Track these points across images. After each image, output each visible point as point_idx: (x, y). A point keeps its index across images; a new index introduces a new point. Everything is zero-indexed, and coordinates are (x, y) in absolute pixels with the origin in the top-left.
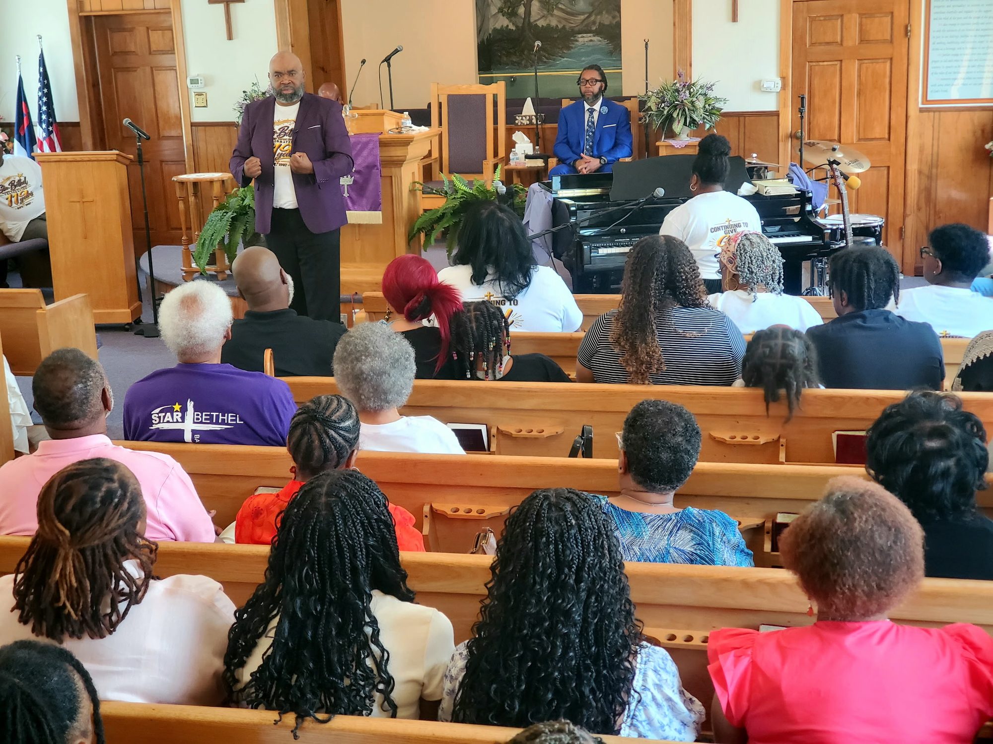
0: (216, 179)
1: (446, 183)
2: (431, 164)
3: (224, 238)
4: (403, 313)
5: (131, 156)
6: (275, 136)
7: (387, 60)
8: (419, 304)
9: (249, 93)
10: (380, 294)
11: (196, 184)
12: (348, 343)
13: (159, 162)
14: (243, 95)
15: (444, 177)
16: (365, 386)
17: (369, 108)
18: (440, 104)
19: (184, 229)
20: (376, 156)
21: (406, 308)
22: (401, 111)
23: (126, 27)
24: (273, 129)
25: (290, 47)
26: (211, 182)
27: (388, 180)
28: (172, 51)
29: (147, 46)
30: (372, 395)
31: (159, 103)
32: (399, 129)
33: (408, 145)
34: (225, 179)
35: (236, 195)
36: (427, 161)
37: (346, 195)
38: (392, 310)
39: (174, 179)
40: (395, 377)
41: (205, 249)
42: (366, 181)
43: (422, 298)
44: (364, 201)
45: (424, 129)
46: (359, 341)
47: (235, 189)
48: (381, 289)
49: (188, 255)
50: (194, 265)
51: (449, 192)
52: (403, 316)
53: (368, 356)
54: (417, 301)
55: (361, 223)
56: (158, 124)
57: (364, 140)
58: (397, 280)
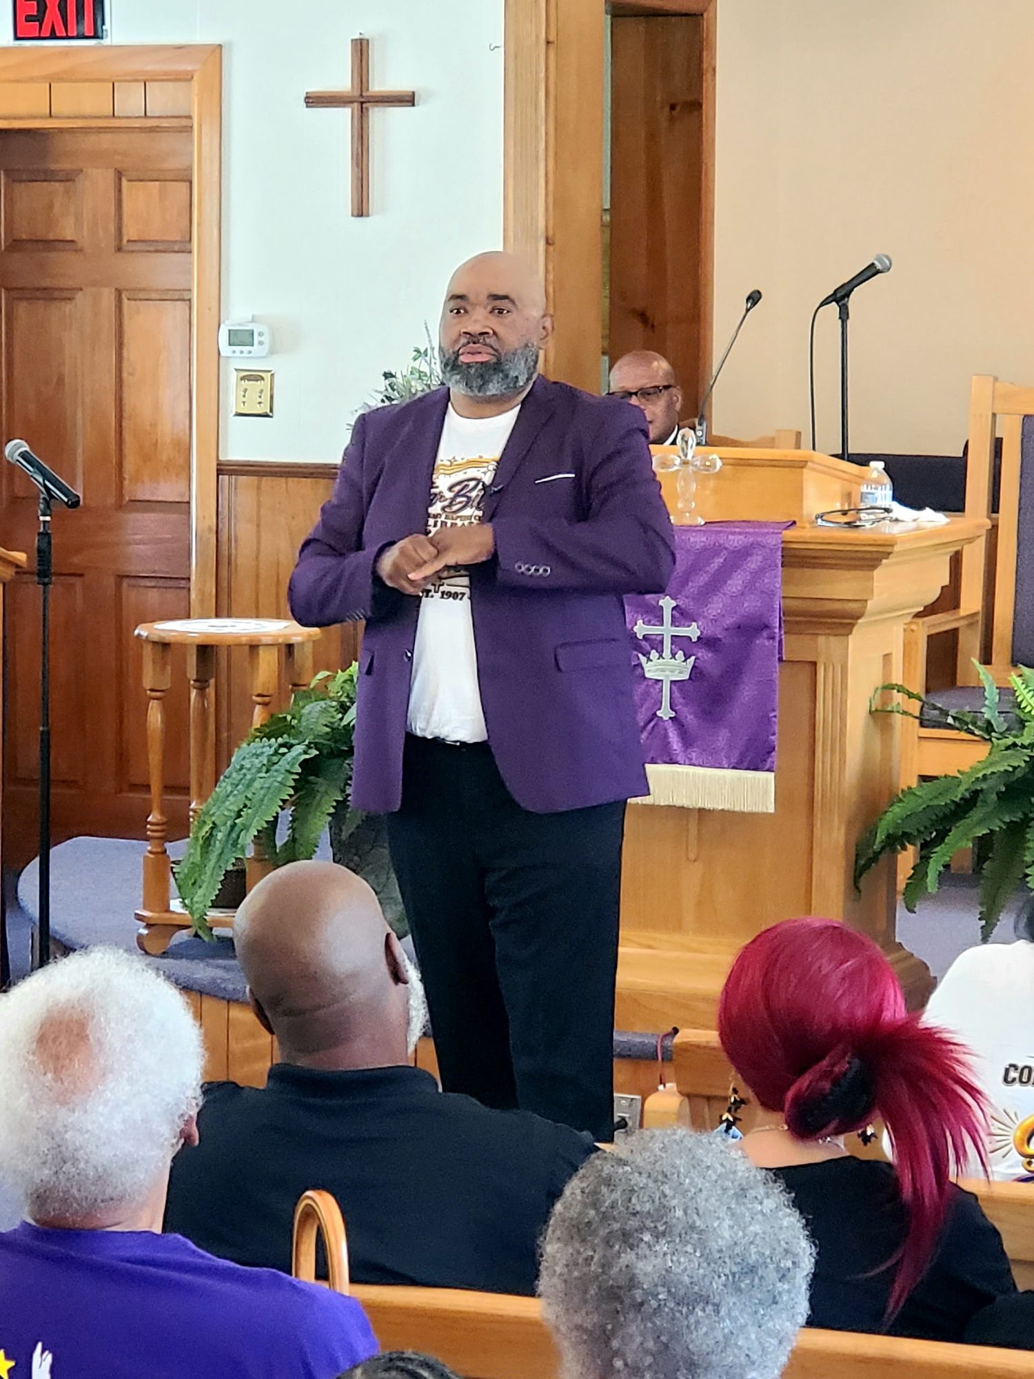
0: (265, 640)
1: (992, 694)
2: (954, 632)
3: (273, 824)
4: (782, 1110)
5: (21, 557)
6: (435, 509)
7: (840, 297)
8: (836, 1082)
9: (400, 380)
10: (711, 1037)
11: (206, 651)
12: (608, 1182)
13: (110, 581)
14: (383, 384)
15: (985, 676)
16: (633, 1329)
17: (771, 443)
18: (998, 445)
19: (156, 786)
20: (772, 594)
21: (790, 1094)
22: (863, 460)
23: (53, 167)
24: (432, 484)
25: (542, 243)
26: (253, 647)
27: (804, 676)
28: (184, 246)
29: (112, 228)
30: (649, 1360)
31: (129, 399)
32: (850, 517)
33: (874, 567)
34: (294, 640)
35: (322, 692)
36: (943, 623)
37: (665, 713)
38: (747, 1093)
39: (142, 631)
40: (734, 1320)
41: (213, 857)
42: (734, 672)
43: (846, 1065)
44: (722, 737)
45: (931, 518)
46: (643, 1181)
47: (322, 674)
48: (714, 1022)
49: (160, 869)
50: (175, 905)
51: (999, 724)
52: (779, 1117)
53: (664, 1234)
54: (826, 1074)
55: (709, 806)
56: (120, 464)
57: (736, 541)
58: (767, 998)
